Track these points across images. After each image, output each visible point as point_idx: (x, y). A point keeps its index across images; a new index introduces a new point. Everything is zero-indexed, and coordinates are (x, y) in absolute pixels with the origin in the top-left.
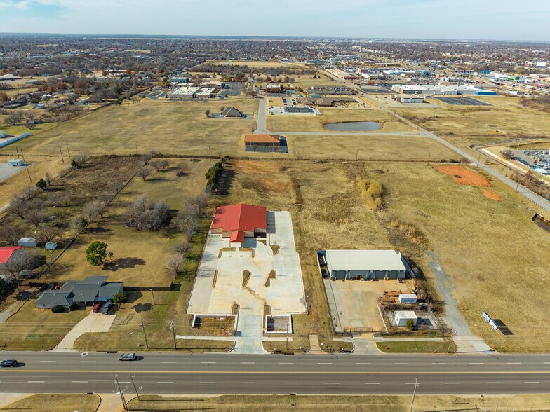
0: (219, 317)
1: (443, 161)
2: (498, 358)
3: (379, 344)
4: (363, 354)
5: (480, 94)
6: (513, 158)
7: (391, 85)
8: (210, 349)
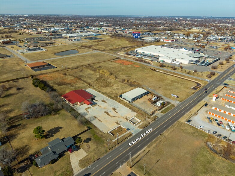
0: (116, 129)
1: (114, 59)
2: (182, 103)
3: (161, 112)
4: (161, 116)
5: (96, 35)
6: (129, 55)
7: (61, 35)
8: (127, 138)
